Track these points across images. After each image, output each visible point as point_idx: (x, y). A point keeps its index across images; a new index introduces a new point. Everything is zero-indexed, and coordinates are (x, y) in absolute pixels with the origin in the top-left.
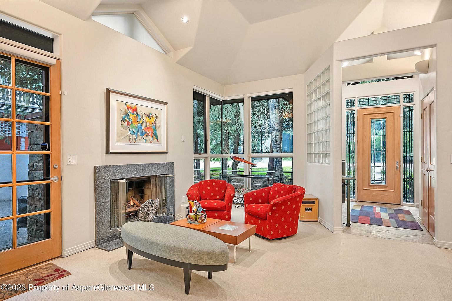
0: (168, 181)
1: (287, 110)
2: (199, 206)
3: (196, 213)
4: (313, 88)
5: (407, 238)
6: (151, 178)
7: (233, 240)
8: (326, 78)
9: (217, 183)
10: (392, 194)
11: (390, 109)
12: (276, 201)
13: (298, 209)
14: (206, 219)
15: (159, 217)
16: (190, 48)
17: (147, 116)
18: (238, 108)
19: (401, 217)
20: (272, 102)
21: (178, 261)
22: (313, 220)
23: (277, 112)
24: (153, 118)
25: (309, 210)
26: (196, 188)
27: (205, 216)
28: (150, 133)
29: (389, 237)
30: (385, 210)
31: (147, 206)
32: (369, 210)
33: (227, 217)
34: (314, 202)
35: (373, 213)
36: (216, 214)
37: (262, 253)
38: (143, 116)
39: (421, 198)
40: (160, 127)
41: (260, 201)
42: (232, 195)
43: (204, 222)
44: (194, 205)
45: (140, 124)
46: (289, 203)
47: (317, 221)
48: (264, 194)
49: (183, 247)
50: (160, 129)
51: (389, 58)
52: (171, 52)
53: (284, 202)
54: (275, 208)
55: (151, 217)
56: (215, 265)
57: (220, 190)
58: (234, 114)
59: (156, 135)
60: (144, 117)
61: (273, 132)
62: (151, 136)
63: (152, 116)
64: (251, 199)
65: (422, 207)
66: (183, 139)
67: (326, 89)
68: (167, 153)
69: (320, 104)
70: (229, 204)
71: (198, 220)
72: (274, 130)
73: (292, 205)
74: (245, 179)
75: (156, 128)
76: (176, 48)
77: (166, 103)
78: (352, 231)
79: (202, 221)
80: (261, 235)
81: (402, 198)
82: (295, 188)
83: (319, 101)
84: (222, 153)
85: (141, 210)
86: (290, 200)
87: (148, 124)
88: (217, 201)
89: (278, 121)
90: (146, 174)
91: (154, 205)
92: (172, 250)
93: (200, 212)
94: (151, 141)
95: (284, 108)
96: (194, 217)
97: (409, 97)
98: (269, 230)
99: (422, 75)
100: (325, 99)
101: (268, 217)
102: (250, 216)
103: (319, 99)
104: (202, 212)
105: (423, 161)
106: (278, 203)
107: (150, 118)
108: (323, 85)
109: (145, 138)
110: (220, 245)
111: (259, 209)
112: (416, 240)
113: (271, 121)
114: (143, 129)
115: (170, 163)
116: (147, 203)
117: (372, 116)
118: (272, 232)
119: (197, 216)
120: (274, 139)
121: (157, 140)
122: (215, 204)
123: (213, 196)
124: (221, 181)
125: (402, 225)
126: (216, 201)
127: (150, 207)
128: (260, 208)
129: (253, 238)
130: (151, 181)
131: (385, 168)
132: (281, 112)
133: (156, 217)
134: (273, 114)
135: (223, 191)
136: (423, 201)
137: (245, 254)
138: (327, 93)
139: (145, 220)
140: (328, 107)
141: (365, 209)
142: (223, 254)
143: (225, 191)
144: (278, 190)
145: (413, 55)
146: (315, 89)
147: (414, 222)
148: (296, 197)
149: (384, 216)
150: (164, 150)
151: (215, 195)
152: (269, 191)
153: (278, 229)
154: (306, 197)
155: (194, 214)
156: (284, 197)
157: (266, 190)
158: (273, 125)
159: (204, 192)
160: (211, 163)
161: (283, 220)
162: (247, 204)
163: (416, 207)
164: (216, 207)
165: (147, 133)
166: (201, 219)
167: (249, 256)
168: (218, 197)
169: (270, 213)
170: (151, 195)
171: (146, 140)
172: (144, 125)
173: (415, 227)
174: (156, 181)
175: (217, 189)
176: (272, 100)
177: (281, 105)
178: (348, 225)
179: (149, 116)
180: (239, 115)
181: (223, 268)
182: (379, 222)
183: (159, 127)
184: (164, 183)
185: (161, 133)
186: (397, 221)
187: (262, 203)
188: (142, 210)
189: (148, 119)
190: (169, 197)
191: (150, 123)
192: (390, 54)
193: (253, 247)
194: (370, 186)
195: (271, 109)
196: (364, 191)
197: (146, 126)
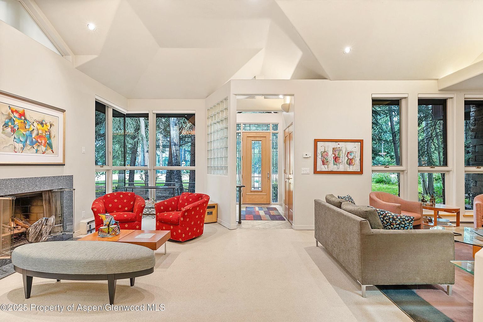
0: (65, 196)
1: (186, 128)
2: (111, 219)
3: (108, 226)
4: (212, 112)
5: (277, 226)
6: (43, 194)
7: (153, 246)
8: (225, 107)
9: (125, 195)
10: (265, 197)
11: (264, 134)
12: (188, 207)
13: (204, 213)
14: (119, 231)
15: (54, 237)
16: (95, 57)
17: (39, 122)
18: (138, 122)
19: (272, 213)
20: (172, 120)
21: (101, 274)
22: (214, 221)
23: (177, 129)
24: (47, 126)
25: (211, 213)
26: (101, 201)
27: (119, 228)
28: (43, 142)
29: (267, 228)
30: (261, 209)
31: (39, 225)
32: (252, 210)
33: (137, 227)
34: (214, 207)
35: (254, 212)
36: (126, 226)
37: (176, 255)
38: (33, 123)
39: (284, 198)
40: (56, 136)
41: (170, 209)
42: (143, 206)
43: (117, 234)
44: (106, 218)
45: (30, 132)
46: (198, 209)
47: (217, 222)
48: (173, 203)
49: (108, 259)
50: (55, 138)
51: (265, 98)
52: (69, 55)
53: (194, 208)
54: (186, 214)
55: (45, 238)
56: (143, 270)
57: (129, 202)
58: (134, 127)
59: (50, 145)
60: (35, 124)
61: (174, 146)
62: (44, 146)
63: (46, 124)
64: (162, 208)
65: (285, 204)
66: (84, 150)
67: (225, 115)
68: (64, 165)
69: (219, 126)
70: (140, 214)
71: (111, 233)
72: (174, 145)
73: (200, 210)
74: (150, 190)
75: (50, 137)
76: (75, 53)
77: (63, 111)
78: (243, 226)
79: (116, 233)
80: (174, 239)
81: (271, 200)
82: (202, 196)
83: (218, 124)
84: (125, 165)
85: (31, 230)
86: (198, 206)
87: (40, 132)
88: (127, 212)
89: (178, 138)
90: (37, 189)
91: (49, 223)
92: (94, 265)
93: (112, 225)
94: (44, 151)
95: (184, 126)
96: (107, 231)
97: (276, 126)
98: (181, 234)
99: (285, 113)
100: (223, 123)
101: (180, 222)
102: (162, 224)
103: (218, 122)
104: (115, 224)
105: (285, 172)
106: (189, 209)
107: (43, 126)
108: (222, 111)
109: (35, 148)
110: (146, 251)
111: (171, 217)
112: (283, 227)
113: (172, 137)
114: (33, 137)
115: (68, 176)
116: (40, 221)
117: (253, 139)
118: (184, 235)
119: (110, 229)
120: (175, 153)
121: (52, 151)
122: (125, 216)
123: (120, 209)
124: (129, 193)
125: (274, 218)
126: (125, 213)
127: (43, 226)
128: (172, 215)
129: (168, 243)
130: (43, 196)
131: (261, 178)
132: (181, 129)
133: (50, 237)
134: (174, 130)
135: (132, 203)
136: (285, 200)
137: (162, 257)
138: (225, 118)
139: (37, 240)
140: (226, 130)
141: (248, 209)
142: (151, 259)
143: (134, 203)
144: (186, 198)
145: (279, 98)
146: (215, 114)
147: (280, 215)
148: (203, 203)
149: (262, 213)
150: (61, 162)
151: (123, 207)
152: (178, 200)
153: (189, 231)
154: (210, 203)
155: (105, 227)
156: (194, 204)
157: (176, 199)
158: (174, 141)
159: (110, 205)
160: (113, 175)
161: (192, 223)
162: (158, 213)
163: (280, 205)
164: (126, 219)
165: (39, 143)
166: (115, 231)
167: (165, 259)
168: (126, 209)
169: (182, 219)
170: (43, 213)
171: (37, 151)
172: (35, 133)
173: (281, 218)
174: (50, 197)
175: (125, 201)
176: (172, 118)
177: (181, 123)
178: (240, 222)
179: (42, 124)
180: (139, 129)
181: (150, 271)
182: (258, 218)
183: (54, 136)
184: (59, 199)
185: (58, 143)
186: (270, 216)
187: (172, 210)
188: (33, 231)
189: (40, 127)
190: (67, 214)
191: (42, 131)
192: (266, 96)
193: (168, 251)
194: (251, 191)
195: (171, 126)
196: (247, 195)
197: (38, 134)
